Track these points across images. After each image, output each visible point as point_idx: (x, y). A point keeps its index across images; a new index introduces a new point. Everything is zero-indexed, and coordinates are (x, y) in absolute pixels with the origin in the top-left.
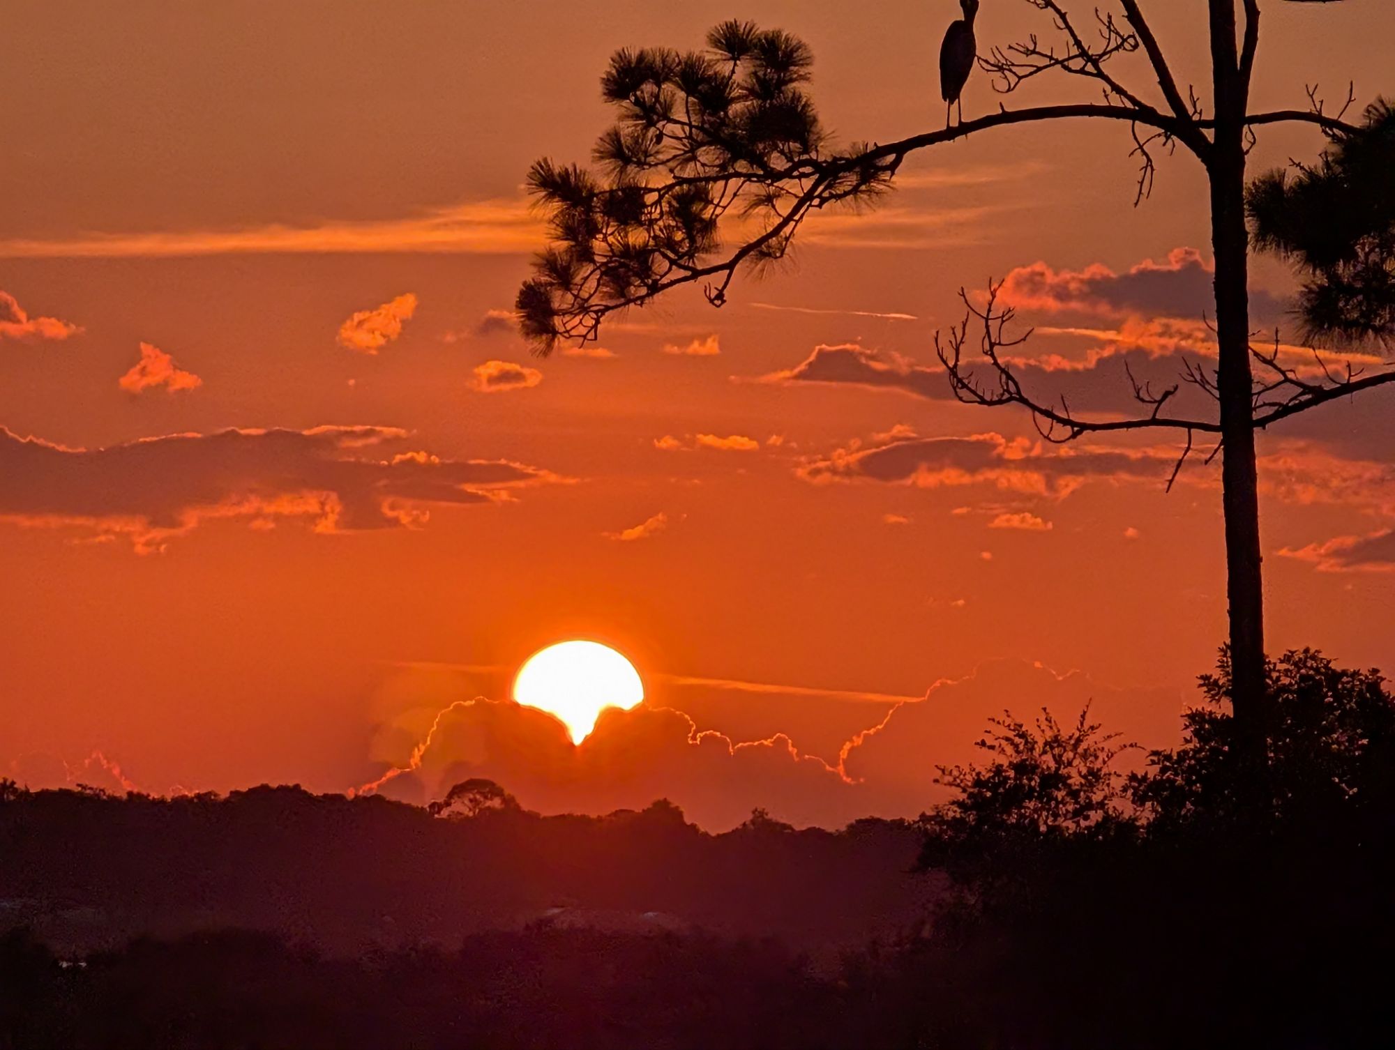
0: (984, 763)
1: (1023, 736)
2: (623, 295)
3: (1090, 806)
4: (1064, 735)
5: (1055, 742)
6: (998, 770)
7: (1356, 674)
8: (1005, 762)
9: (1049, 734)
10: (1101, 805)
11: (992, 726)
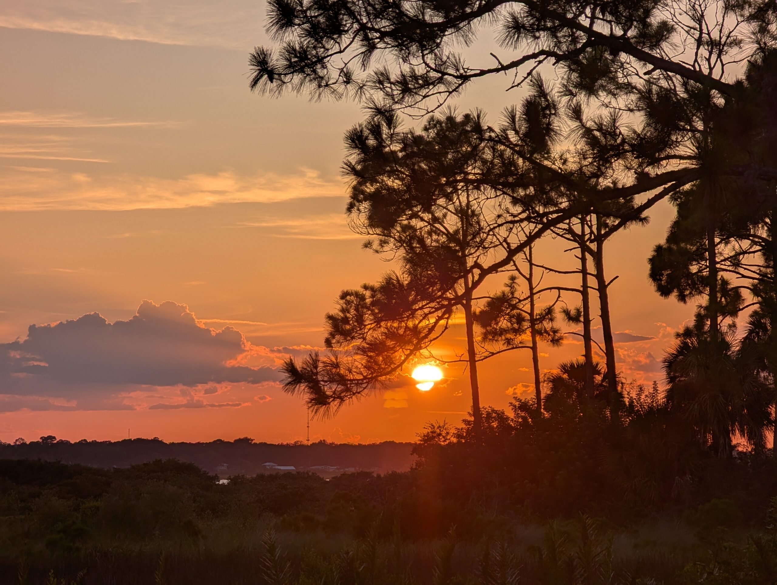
0: (425, 432)
1: (433, 426)
2: (346, 339)
3: (447, 439)
4: (441, 425)
5: (439, 427)
6: (428, 433)
7: (499, 411)
8: (429, 431)
9: (438, 425)
10: (449, 439)
11: (426, 424)
